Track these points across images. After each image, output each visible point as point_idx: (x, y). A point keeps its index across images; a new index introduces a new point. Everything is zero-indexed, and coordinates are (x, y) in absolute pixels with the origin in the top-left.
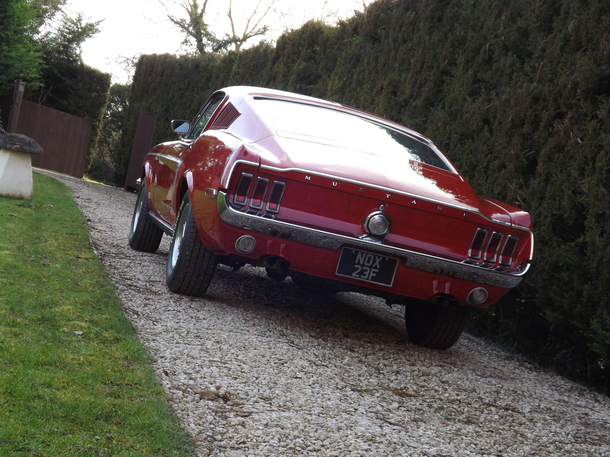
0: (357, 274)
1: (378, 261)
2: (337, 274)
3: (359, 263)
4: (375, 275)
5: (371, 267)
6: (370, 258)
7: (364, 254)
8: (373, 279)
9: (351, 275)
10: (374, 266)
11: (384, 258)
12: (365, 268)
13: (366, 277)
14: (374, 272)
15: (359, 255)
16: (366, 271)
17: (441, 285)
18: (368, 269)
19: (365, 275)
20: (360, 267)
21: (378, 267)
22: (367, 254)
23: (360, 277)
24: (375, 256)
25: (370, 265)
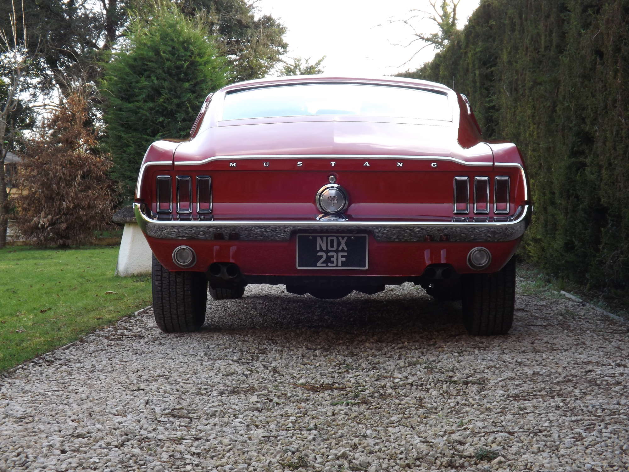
0: (323, 263)
1: (343, 242)
2: (298, 268)
3: (321, 250)
4: (344, 259)
5: (337, 251)
6: (332, 241)
7: (325, 238)
8: (343, 264)
9: (316, 266)
10: (340, 249)
11: (349, 238)
12: (330, 254)
13: (335, 264)
14: (342, 257)
15: (319, 241)
16: (333, 256)
17: (435, 254)
18: (335, 254)
19: (333, 262)
20: (324, 254)
21: (346, 249)
22: (327, 237)
23: (327, 266)
24: (337, 237)
25: (335, 248)
